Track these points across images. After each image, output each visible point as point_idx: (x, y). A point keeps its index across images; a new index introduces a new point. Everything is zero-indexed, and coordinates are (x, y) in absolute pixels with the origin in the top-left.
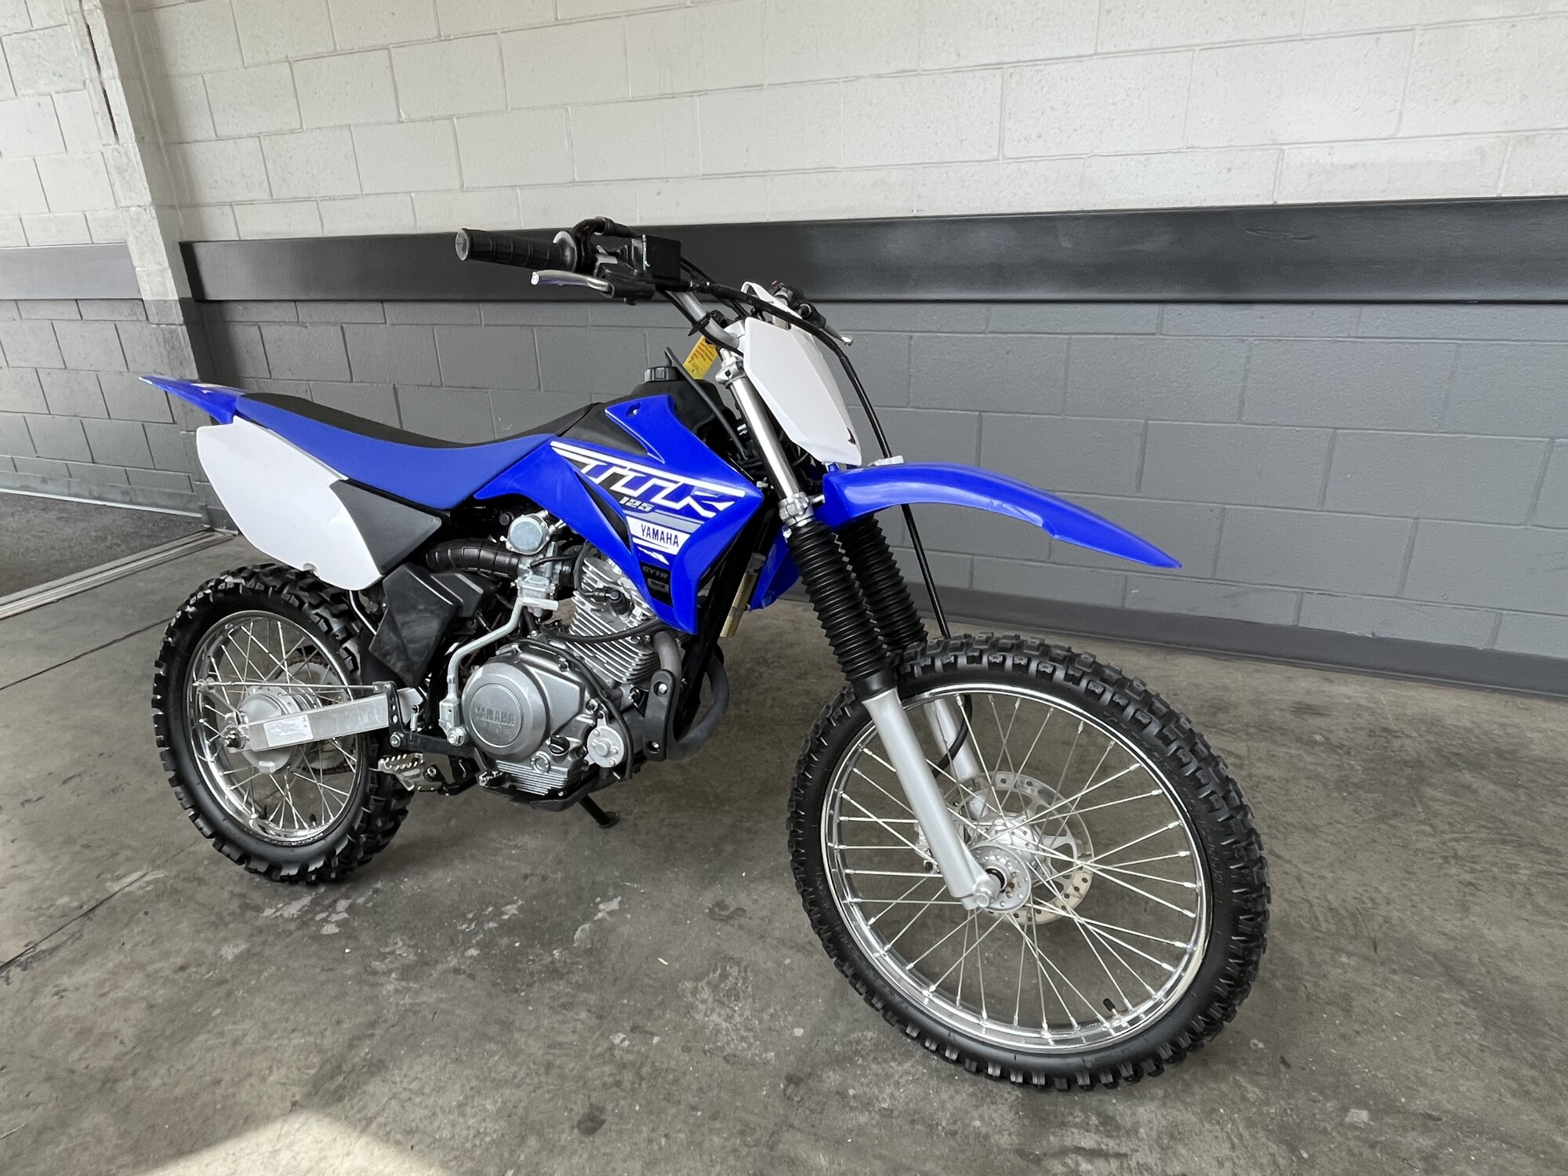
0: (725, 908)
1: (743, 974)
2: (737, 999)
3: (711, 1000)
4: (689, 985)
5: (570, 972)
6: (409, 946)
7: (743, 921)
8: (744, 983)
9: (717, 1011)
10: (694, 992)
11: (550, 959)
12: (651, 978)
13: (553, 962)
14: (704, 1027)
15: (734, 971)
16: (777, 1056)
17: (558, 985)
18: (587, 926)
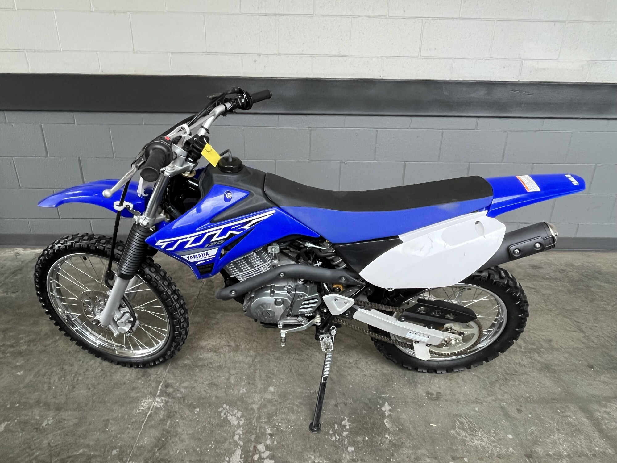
0: (432, 394)
1: (467, 420)
2: (476, 431)
3: (467, 435)
4: (453, 432)
5: (402, 443)
6: (319, 457)
7: (444, 397)
8: (472, 424)
9: (474, 438)
10: (459, 434)
11: (388, 440)
12: (436, 434)
13: (390, 441)
14: (477, 448)
15: (462, 420)
16: (513, 449)
17: (403, 450)
18: (387, 419)
